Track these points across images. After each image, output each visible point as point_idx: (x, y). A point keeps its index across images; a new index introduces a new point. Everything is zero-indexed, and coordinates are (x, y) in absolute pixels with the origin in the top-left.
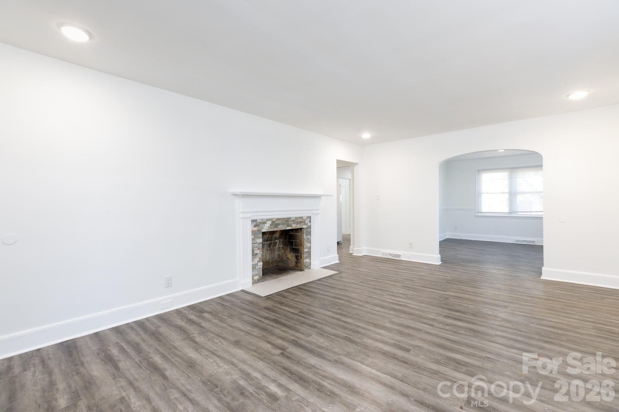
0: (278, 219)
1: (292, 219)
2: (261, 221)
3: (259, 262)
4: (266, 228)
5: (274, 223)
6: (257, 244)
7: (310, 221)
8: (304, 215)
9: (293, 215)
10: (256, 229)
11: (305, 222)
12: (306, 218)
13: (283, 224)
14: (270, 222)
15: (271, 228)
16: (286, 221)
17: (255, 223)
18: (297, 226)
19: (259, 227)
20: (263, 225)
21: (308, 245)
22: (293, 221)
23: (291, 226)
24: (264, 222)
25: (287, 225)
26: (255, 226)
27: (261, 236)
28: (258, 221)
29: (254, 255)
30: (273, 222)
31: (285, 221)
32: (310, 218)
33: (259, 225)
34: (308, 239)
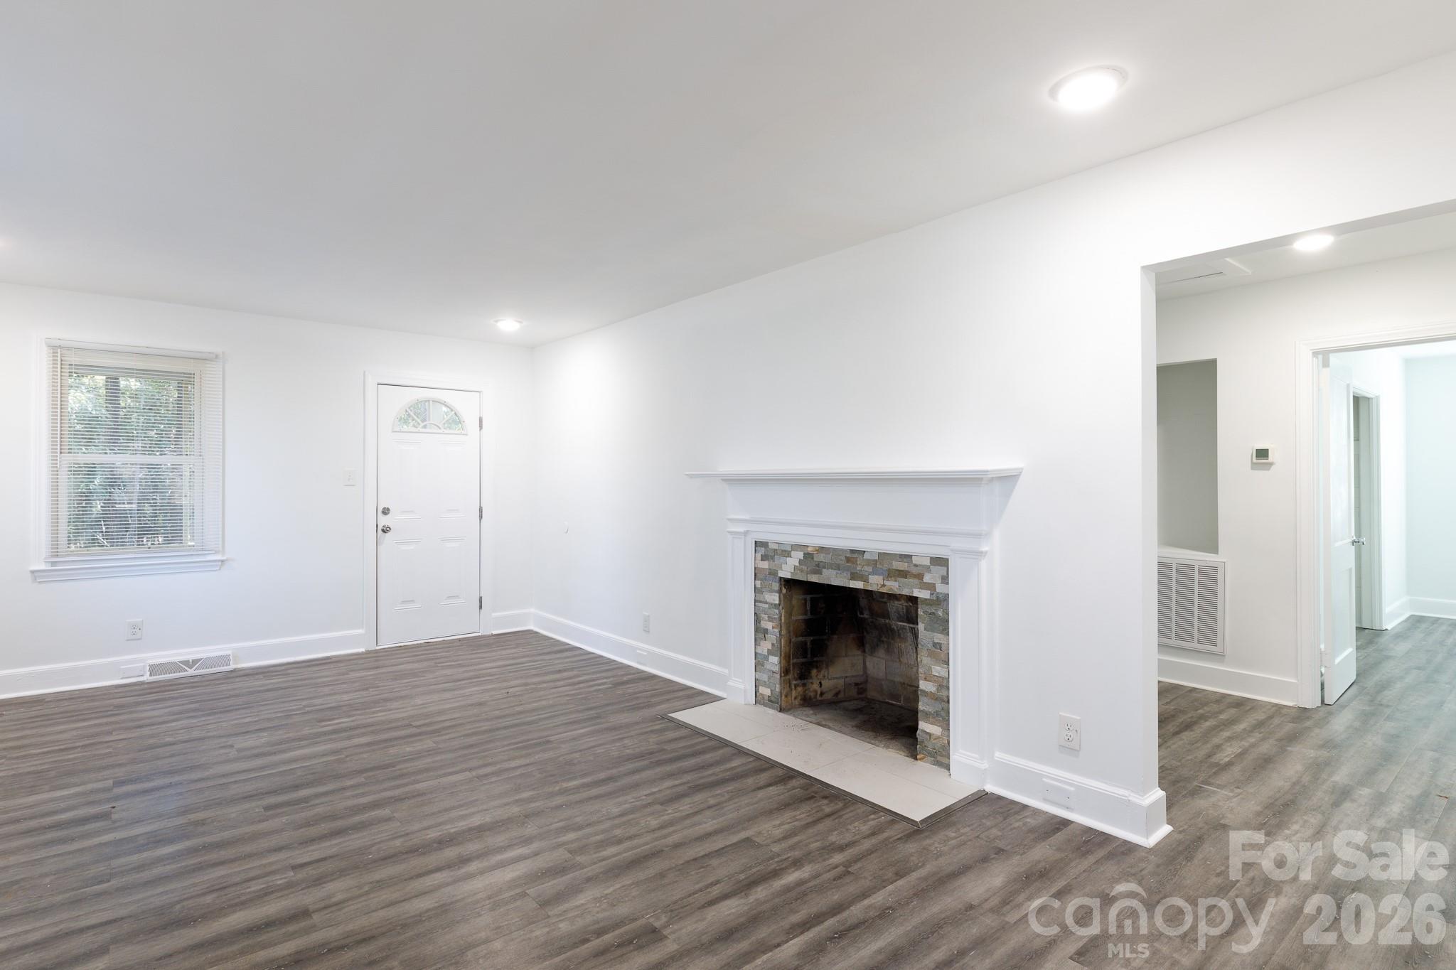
0: (821, 549)
1: (866, 556)
2: (776, 547)
3: (770, 653)
4: (788, 569)
5: (810, 557)
6: (767, 606)
7: (945, 579)
8: (921, 549)
9: (873, 543)
10: (765, 565)
11: (920, 577)
12: (927, 562)
13: (838, 567)
14: (800, 555)
15: (802, 571)
16: (848, 560)
17: (762, 551)
18: (886, 583)
19: (774, 561)
20: (782, 559)
21: (937, 670)
22: (869, 562)
23: (866, 581)
24: (785, 551)
25: (852, 574)
26: (764, 558)
27: (776, 586)
28: (771, 546)
29: (760, 632)
30: (808, 556)
31: (843, 558)
32: (941, 562)
33: (772, 558)
34: (937, 646)
